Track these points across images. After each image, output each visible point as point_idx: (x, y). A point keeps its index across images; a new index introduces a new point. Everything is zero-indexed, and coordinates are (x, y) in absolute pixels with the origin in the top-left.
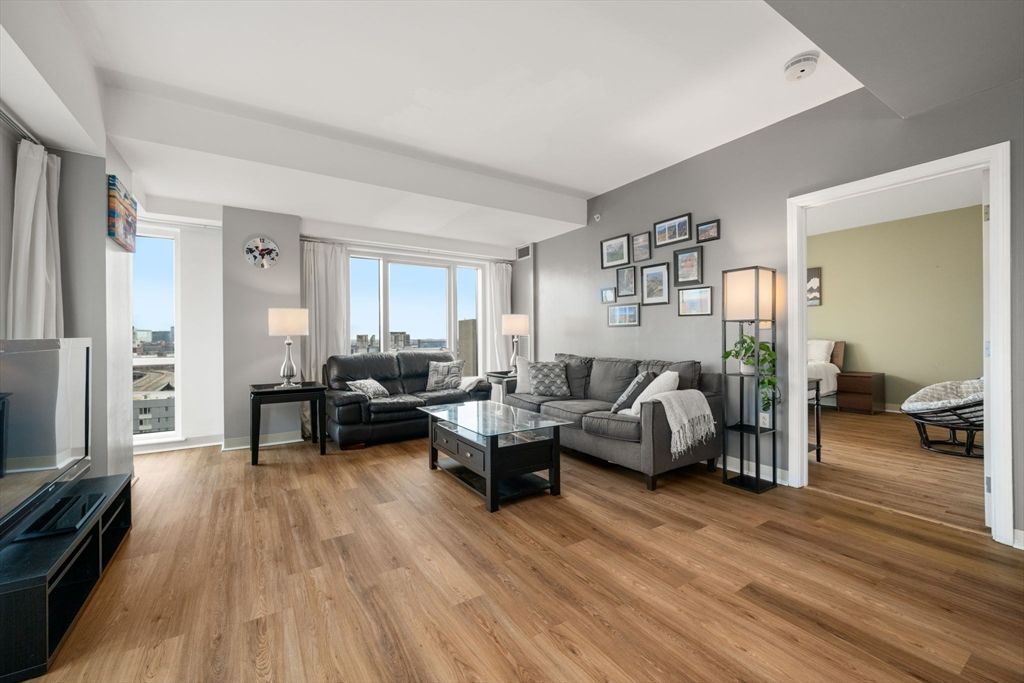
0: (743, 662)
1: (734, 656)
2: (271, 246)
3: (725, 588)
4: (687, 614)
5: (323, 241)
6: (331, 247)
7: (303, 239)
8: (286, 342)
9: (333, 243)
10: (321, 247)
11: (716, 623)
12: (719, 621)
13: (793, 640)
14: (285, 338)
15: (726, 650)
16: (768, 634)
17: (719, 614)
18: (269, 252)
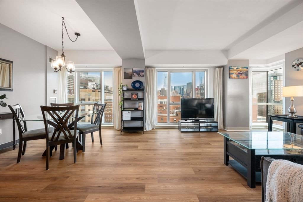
0: (133, 168)
1: (135, 168)
2: (300, 61)
3: (149, 183)
4: (149, 170)
8: (291, 99)
11: (142, 172)
12: (142, 173)
13: (126, 179)
15: (137, 168)
16: (132, 176)
17: (144, 175)
18: (300, 64)
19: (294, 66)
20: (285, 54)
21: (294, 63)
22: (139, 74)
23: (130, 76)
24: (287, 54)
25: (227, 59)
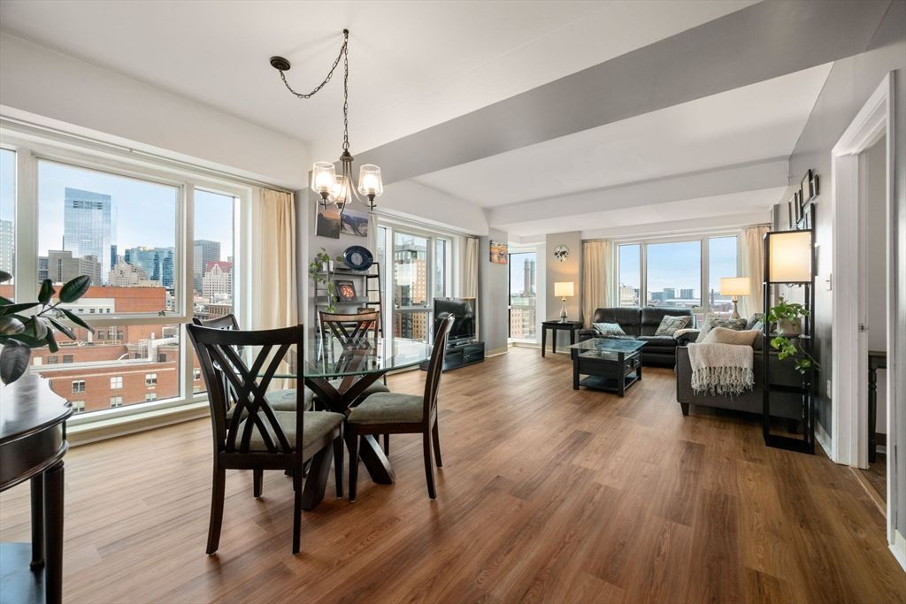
2: (564, 249)
5: (595, 240)
6: (599, 244)
7: (583, 242)
8: (563, 300)
9: (601, 241)
10: (594, 244)
14: (562, 297)
18: (564, 253)
19: (556, 254)
20: (547, 235)
21: (558, 250)
22: (355, 229)
23: (334, 229)
24: (548, 236)
25: (489, 223)
